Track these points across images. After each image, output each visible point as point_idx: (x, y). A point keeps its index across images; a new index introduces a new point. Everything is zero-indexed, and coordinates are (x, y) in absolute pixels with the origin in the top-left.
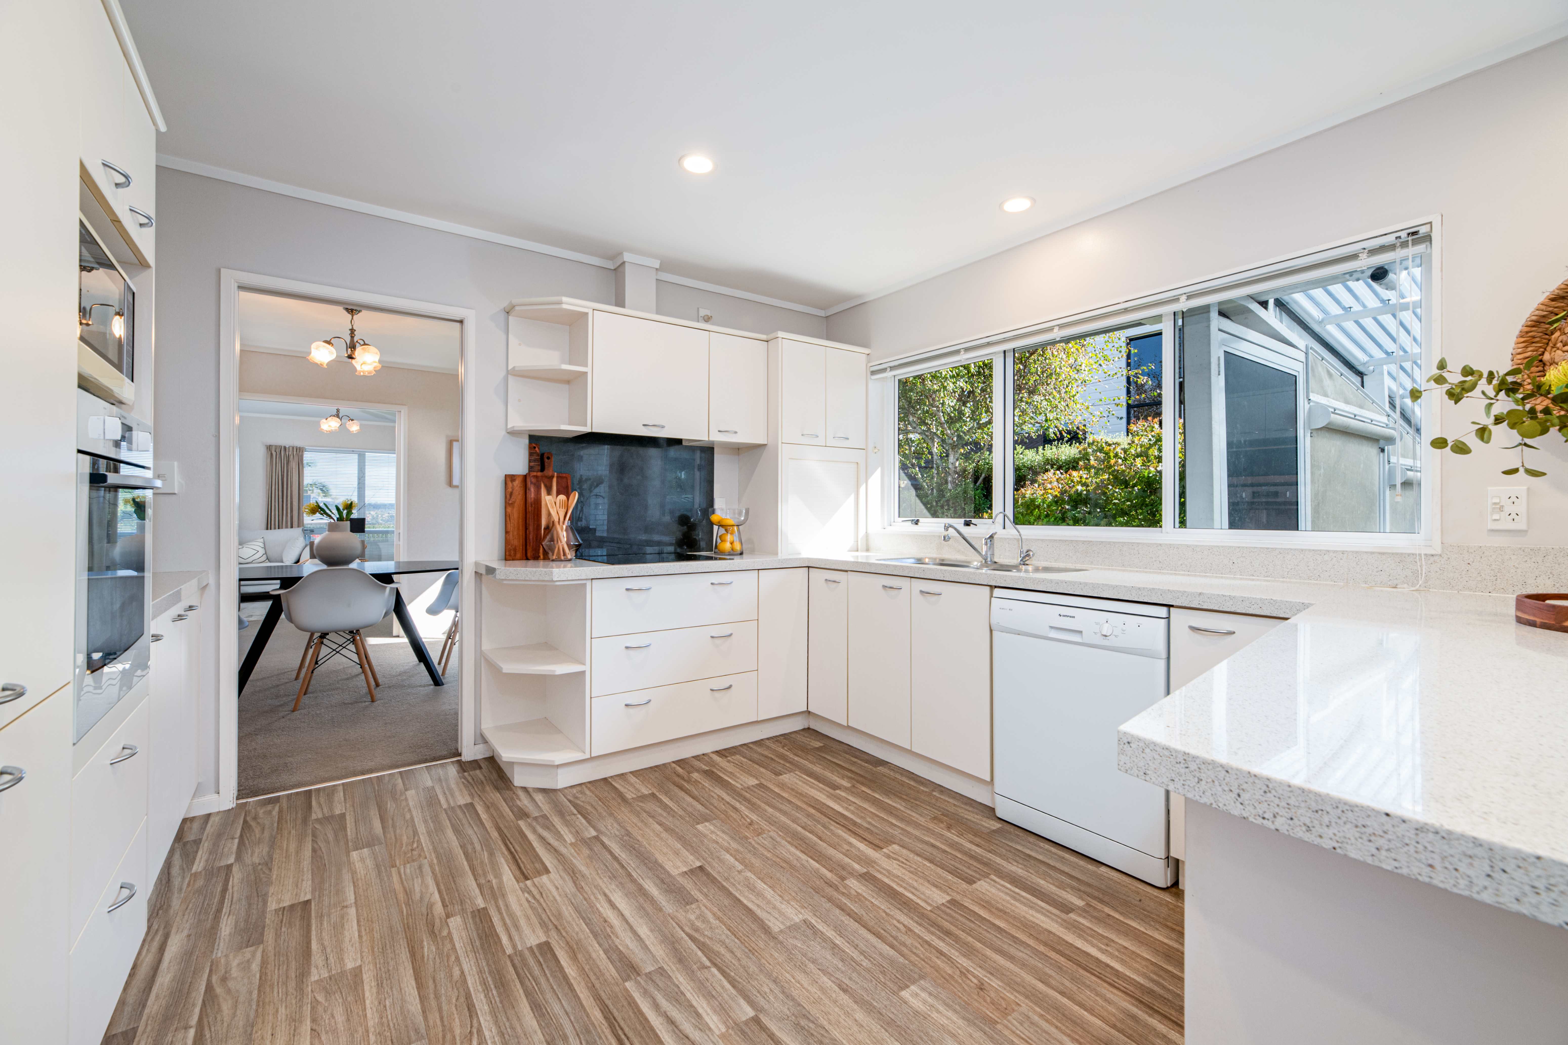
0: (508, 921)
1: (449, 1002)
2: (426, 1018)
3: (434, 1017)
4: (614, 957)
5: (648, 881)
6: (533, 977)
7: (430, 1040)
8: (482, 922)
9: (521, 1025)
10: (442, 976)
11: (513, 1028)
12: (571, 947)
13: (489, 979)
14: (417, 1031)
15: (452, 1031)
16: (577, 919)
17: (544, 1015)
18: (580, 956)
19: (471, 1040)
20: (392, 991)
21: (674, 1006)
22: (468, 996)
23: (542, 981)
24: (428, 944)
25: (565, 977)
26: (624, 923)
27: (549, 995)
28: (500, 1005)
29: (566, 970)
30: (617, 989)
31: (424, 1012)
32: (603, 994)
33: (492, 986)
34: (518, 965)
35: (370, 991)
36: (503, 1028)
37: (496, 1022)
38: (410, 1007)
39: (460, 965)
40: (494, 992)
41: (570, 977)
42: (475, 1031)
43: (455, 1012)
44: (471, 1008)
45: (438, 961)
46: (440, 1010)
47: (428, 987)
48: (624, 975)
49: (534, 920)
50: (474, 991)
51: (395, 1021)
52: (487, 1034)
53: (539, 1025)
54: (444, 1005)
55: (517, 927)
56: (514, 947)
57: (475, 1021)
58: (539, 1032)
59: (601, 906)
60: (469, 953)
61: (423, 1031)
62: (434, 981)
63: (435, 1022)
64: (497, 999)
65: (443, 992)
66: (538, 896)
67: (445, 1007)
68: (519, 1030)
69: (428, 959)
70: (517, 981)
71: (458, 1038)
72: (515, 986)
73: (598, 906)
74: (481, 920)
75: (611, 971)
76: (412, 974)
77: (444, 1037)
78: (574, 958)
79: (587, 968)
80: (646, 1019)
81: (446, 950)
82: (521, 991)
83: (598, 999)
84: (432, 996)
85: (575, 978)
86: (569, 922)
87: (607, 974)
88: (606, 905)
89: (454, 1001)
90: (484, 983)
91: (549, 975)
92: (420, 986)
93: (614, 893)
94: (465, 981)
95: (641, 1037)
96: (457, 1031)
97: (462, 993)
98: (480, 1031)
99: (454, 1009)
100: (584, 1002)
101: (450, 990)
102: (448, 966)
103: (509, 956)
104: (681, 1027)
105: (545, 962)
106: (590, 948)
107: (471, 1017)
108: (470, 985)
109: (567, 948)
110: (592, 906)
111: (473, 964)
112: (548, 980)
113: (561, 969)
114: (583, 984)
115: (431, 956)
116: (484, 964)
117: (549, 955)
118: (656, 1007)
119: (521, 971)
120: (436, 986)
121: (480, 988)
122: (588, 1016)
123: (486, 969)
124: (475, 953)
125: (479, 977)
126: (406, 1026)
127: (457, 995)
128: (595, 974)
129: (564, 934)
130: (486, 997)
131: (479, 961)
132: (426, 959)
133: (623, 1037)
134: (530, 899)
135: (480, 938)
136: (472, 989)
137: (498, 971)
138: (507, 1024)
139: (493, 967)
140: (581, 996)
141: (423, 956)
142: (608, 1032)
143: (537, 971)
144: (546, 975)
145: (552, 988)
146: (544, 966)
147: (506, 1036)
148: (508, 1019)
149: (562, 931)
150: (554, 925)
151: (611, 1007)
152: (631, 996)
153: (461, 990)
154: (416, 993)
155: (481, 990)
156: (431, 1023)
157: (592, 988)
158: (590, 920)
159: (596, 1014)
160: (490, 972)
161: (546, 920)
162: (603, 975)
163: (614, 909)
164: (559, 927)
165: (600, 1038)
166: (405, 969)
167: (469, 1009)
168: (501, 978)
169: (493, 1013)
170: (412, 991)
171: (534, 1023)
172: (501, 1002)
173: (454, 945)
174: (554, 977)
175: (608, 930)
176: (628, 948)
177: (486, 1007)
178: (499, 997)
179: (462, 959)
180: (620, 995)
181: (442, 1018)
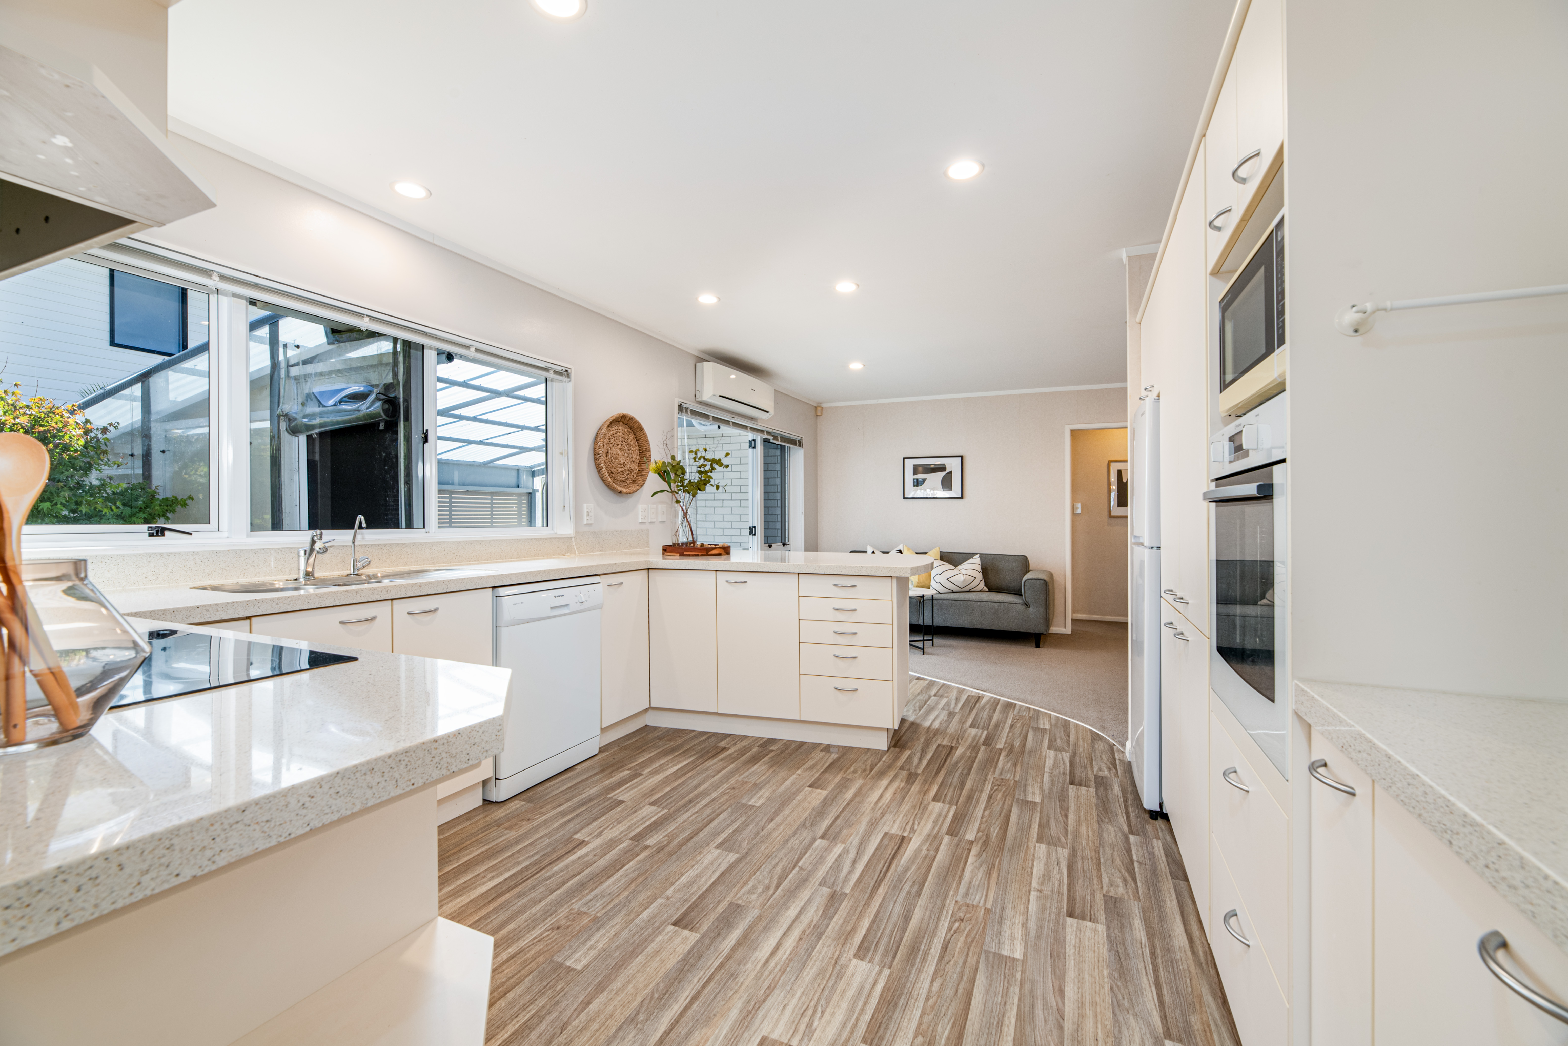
0: (860, 1004)
1: (956, 964)
2: (978, 962)
3: (972, 960)
4: (832, 911)
5: (722, 947)
6: (891, 938)
7: (982, 946)
8: (881, 1023)
9: (924, 915)
10: (948, 991)
11: (930, 917)
12: (846, 939)
13: (918, 960)
14: (987, 958)
15: (965, 943)
16: (814, 958)
17: (908, 911)
18: (849, 928)
19: (958, 928)
20: (992, 1007)
21: (843, 866)
22: (941, 958)
23: (888, 931)
24: (941, 1038)
25: (873, 922)
26: (793, 927)
27: (894, 919)
28: (926, 936)
29: (867, 926)
30: (856, 894)
31: (977, 969)
32: (866, 897)
33: (921, 952)
34: (891, 954)
35: (1010, 1023)
36: (935, 921)
37: (936, 927)
38: (984, 981)
39: (930, 990)
40: (923, 947)
41: (871, 920)
42: (952, 932)
43: (956, 953)
44: (945, 948)
45: (944, 1010)
46: (965, 962)
47: (964, 989)
48: (842, 897)
49: (841, 985)
50: (934, 959)
51: (999, 978)
52: (946, 925)
53: (915, 907)
54: (961, 964)
55: (860, 991)
56: (880, 973)
57: (948, 937)
58: (918, 905)
59: (785, 954)
60: (915, 997)
61: (983, 955)
62: (957, 991)
63: (973, 956)
64: (925, 941)
65: (955, 975)
66: (810, 1012)
67: (961, 962)
68: (928, 913)
69: (951, 1018)
70: (902, 944)
71: (964, 935)
72: (907, 941)
73: (785, 957)
74: (879, 1027)
75: (845, 907)
76: (970, 1013)
77: (972, 941)
78: (854, 930)
79: (855, 918)
80: (863, 871)
81: (931, 1017)
82: (907, 934)
83: (871, 896)
84: (965, 978)
85: (869, 917)
86: (822, 961)
87: (849, 905)
88: (780, 952)
89: (952, 962)
90: (924, 960)
91: (881, 931)
92: (969, 995)
93: (759, 959)
94: (935, 972)
95: (875, 867)
96: (962, 939)
97: (943, 963)
98: (949, 930)
99: (956, 956)
100: (880, 900)
101: (949, 973)
102: (938, 997)
103: (890, 968)
104: (854, 857)
105: (873, 943)
106: (836, 928)
107: (949, 942)
108: (934, 966)
109: (849, 941)
110: (790, 960)
111: (920, 983)
112: (884, 929)
113: (869, 930)
114: (869, 910)
115: (946, 1020)
116: (912, 976)
117: (866, 945)
118: (850, 872)
119: (894, 948)
120: (958, 985)
121: (929, 959)
122: (887, 893)
123: (914, 971)
124: (911, 993)
125: (924, 967)
126: (993, 967)
127: (948, 966)
128: (856, 910)
129: (837, 953)
130: (931, 948)
131: (914, 981)
132: (952, 1021)
133: (882, 873)
134: (819, 1015)
135: (896, 1005)
136: (935, 962)
137: (908, 961)
138: (931, 921)
139: (908, 968)
140: (877, 905)
141: (952, 1027)
142: (886, 880)
143: (885, 939)
144: (882, 933)
145: (887, 921)
146: (877, 940)
147: (937, 915)
148: (929, 924)
149: (836, 957)
150: (833, 968)
151: (870, 888)
152: (855, 885)
153: (942, 966)
154: (975, 991)
155: (930, 956)
156: (976, 957)
157: (867, 904)
158: (808, 949)
159: (881, 891)
160: (913, 965)
161: (833, 978)
162: (852, 906)
163: (781, 944)
164: (833, 962)
165: (893, 880)
166: (973, 1025)
167: (947, 948)
168: (911, 954)
169: (934, 933)
170: (977, 995)
171: (917, 910)
172: (924, 937)
173: (921, 1016)
174: (879, 928)
175: (807, 932)
176: (817, 909)
177: (935, 941)
178: (922, 941)
179: (924, 996)
180: (859, 890)
181: (967, 955)
